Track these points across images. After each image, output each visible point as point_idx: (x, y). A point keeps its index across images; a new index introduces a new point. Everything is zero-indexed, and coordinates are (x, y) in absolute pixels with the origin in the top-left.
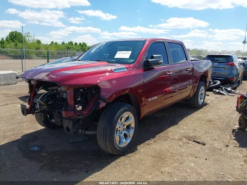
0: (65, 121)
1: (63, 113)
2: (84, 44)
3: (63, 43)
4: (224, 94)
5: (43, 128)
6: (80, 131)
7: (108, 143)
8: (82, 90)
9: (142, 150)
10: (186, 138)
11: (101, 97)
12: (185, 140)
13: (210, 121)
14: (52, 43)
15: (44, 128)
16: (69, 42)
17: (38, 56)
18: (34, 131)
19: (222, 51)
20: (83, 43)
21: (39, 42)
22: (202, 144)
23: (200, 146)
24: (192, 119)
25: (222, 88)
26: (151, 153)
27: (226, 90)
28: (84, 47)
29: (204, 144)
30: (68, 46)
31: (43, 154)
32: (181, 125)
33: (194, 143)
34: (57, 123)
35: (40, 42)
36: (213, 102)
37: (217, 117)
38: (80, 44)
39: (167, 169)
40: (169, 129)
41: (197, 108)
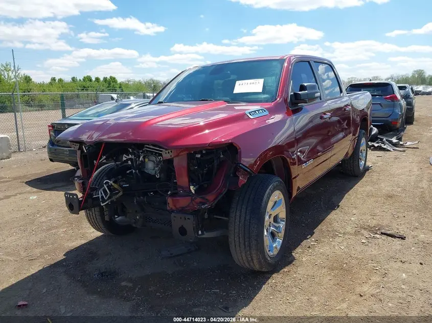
0: (175, 217)
1: (169, 202)
2: (113, 79)
3: (73, 79)
4: (389, 149)
5: (99, 234)
6: (200, 232)
7: (254, 252)
8: (199, 156)
9: (304, 259)
10: (365, 229)
11: (241, 165)
12: (366, 233)
13: (390, 197)
14: (53, 79)
15: (102, 234)
16: (84, 77)
17: (29, 106)
18: (83, 242)
19: (349, 79)
20: (111, 77)
21: (28, 79)
22: (399, 238)
23: (397, 242)
24: (359, 196)
25: (382, 140)
26: (322, 263)
27: (391, 142)
28: (112, 84)
29: (403, 238)
30: (84, 84)
31: (123, 284)
32: (346, 208)
33: (384, 237)
34: (135, 223)
35: (31, 80)
36: (377, 165)
37: (399, 189)
38: (105, 79)
39: (365, 288)
40: (329, 217)
41: (357, 176)
